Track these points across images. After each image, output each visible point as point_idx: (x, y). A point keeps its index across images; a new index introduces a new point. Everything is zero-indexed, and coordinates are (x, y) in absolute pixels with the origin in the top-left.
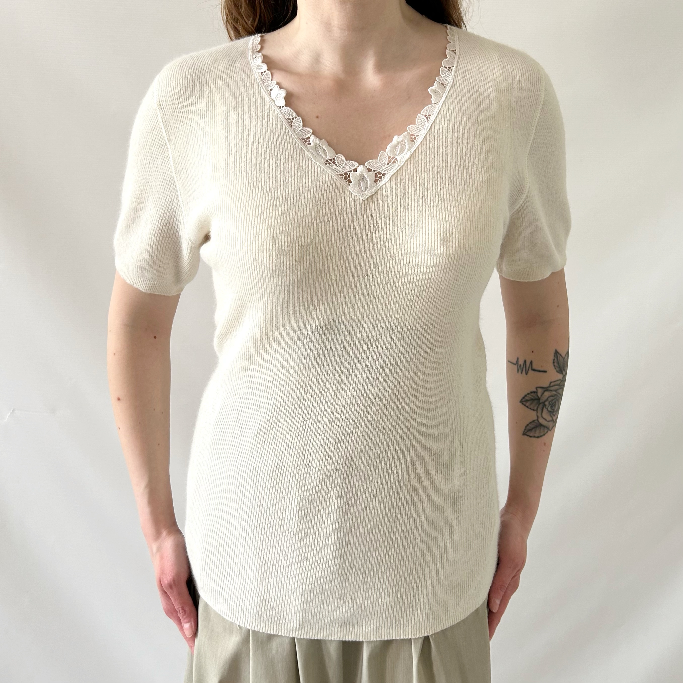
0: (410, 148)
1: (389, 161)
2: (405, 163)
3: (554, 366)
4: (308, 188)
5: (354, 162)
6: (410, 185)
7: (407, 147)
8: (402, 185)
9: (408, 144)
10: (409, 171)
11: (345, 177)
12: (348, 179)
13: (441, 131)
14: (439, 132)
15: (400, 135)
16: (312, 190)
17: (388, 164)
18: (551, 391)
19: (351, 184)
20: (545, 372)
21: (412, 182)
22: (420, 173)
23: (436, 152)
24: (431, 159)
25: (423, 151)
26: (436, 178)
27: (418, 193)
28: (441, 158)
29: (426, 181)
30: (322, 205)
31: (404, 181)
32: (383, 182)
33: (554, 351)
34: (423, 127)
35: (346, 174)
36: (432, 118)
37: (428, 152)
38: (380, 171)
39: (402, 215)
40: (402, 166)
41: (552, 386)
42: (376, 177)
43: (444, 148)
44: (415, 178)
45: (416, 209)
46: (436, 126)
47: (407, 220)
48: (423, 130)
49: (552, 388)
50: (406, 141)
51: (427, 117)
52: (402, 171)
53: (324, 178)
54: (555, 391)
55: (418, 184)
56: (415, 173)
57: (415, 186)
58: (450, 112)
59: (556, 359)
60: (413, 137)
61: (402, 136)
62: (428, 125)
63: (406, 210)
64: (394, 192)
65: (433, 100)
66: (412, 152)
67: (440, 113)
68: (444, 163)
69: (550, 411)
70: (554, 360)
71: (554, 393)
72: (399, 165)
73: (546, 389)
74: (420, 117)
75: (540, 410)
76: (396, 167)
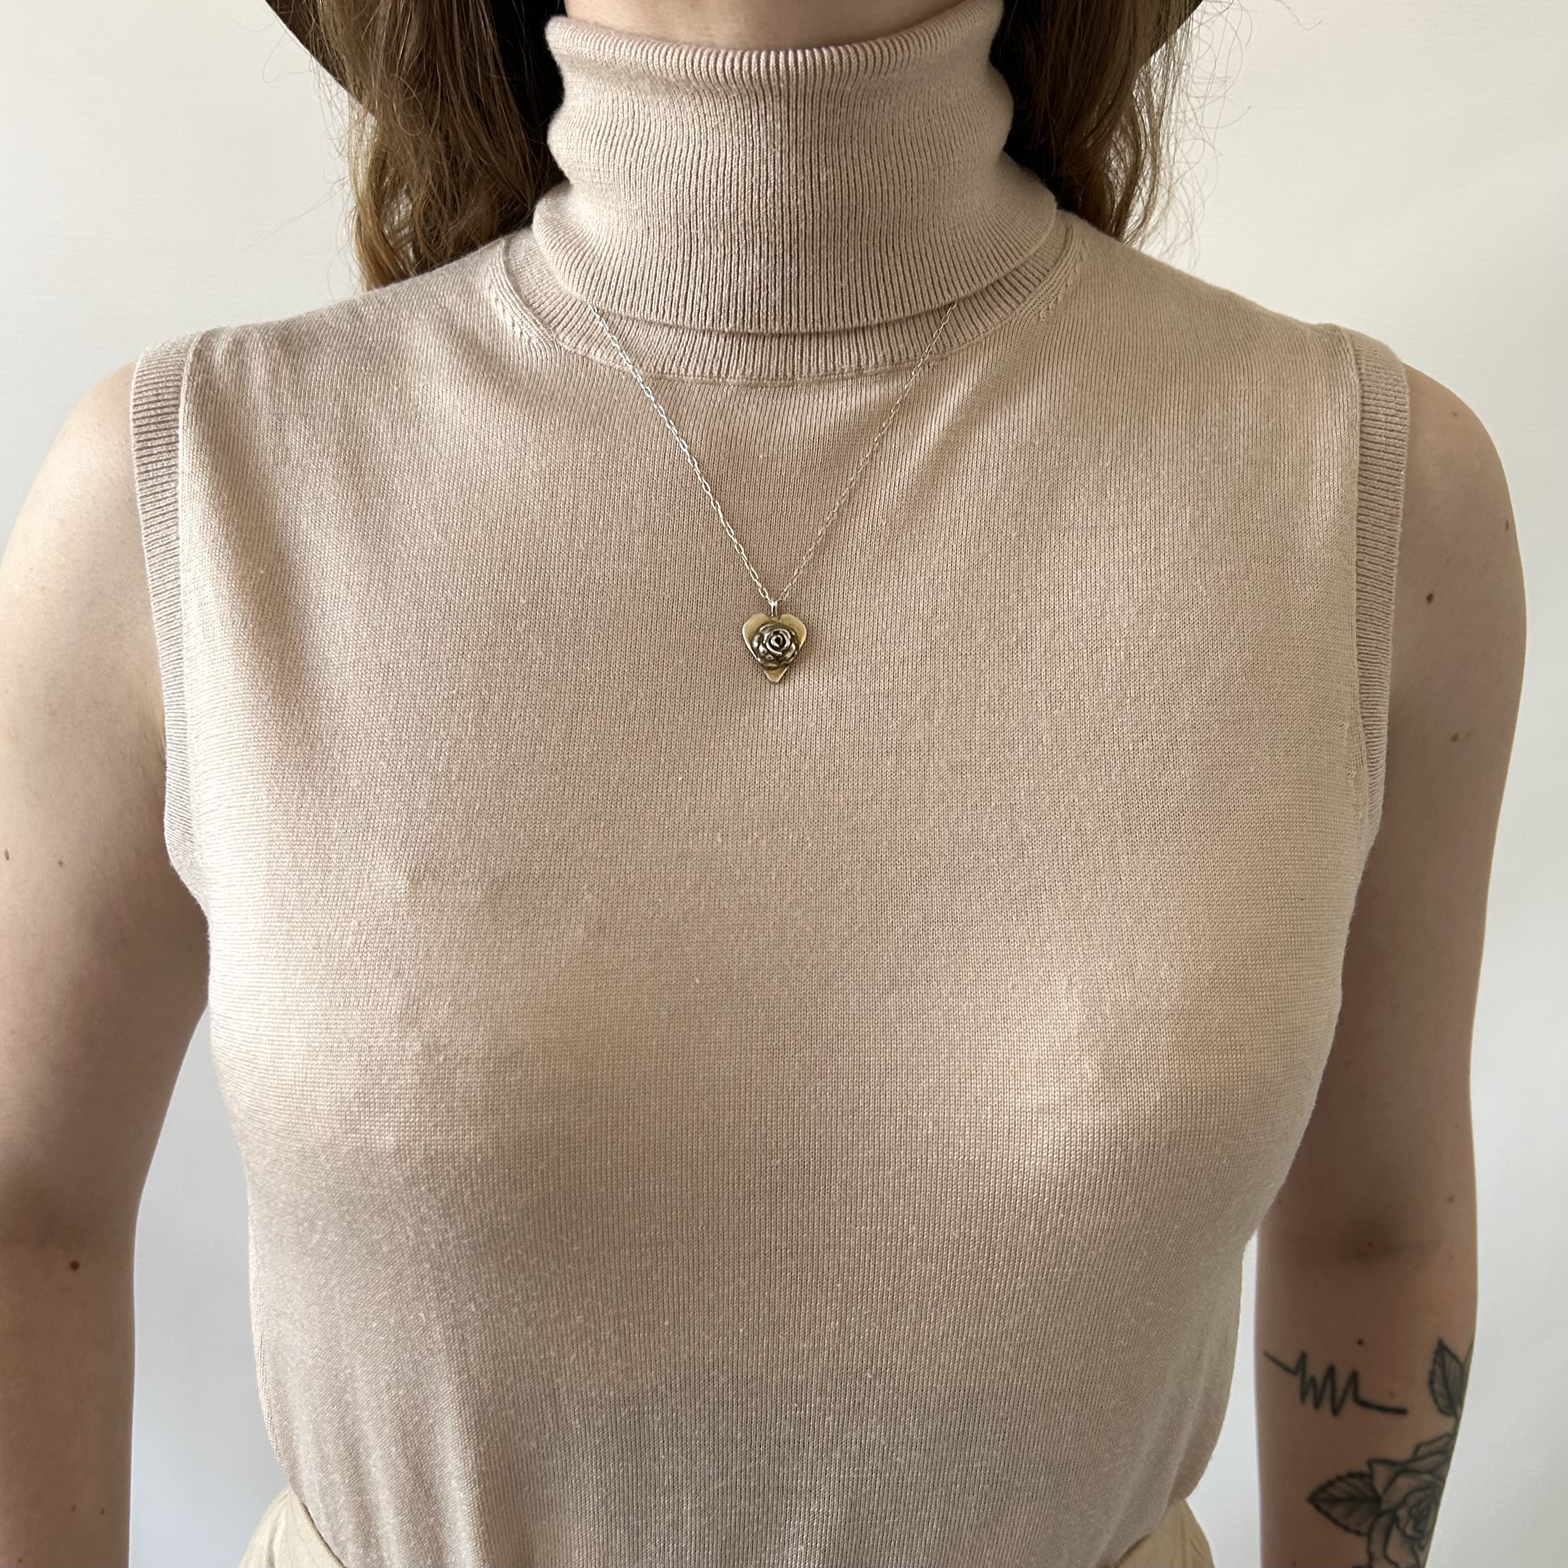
3: (1433, 1392)
18: (1419, 1472)
20: (1402, 1412)
33: (1432, 1345)
41: (1423, 1458)
49: (1420, 1465)
54: (1431, 1472)
59: (1439, 1371)
69: (1411, 1539)
70: (1432, 1373)
71: (1427, 1478)
73: (1402, 1468)
75: (1377, 1536)
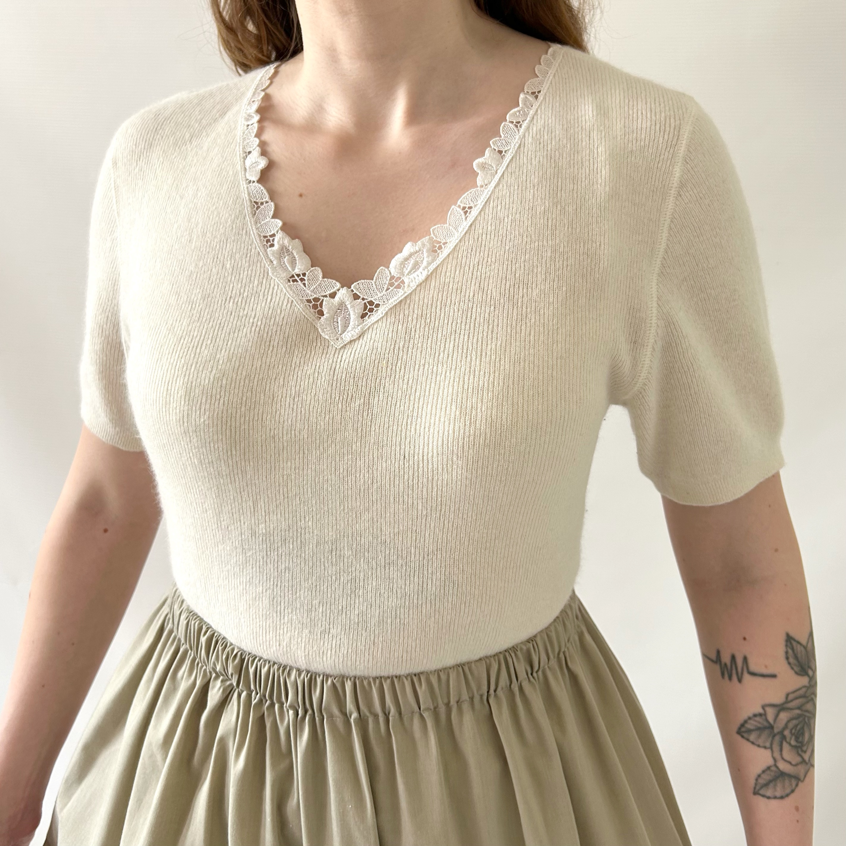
0: (429, 264)
1: (391, 284)
2: (416, 289)
4: (254, 318)
5: (334, 281)
6: (418, 326)
7: (425, 263)
8: (405, 325)
9: (428, 257)
10: (421, 303)
11: (313, 305)
12: (319, 308)
13: (484, 236)
14: (480, 239)
15: (416, 242)
16: (259, 323)
17: (388, 289)
19: (322, 318)
21: (423, 321)
22: (439, 308)
23: (470, 274)
24: (460, 284)
25: (449, 269)
26: (465, 318)
27: (429, 341)
28: (477, 285)
29: (446, 321)
30: (271, 348)
31: (410, 318)
32: (374, 317)
34: (456, 228)
35: (316, 300)
36: (474, 212)
37: (458, 272)
38: (372, 299)
39: (397, 377)
40: (411, 293)
42: (365, 309)
43: (484, 266)
44: (428, 315)
45: (422, 368)
46: (477, 226)
47: (405, 386)
48: (456, 233)
50: (425, 250)
51: (466, 211)
52: (408, 302)
53: (280, 305)
55: (432, 325)
56: (429, 307)
57: (427, 329)
58: (503, 203)
60: (438, 246)
61: (419, 243)
62: (465, 225)
63: (405, 368)
64: (390, 335)
65: (479, 181)
66: (430, 271)
67: (488, 203)
68: (480, 294)
72: (405, 293)
74: (456, 210)
76: (400, 294)
